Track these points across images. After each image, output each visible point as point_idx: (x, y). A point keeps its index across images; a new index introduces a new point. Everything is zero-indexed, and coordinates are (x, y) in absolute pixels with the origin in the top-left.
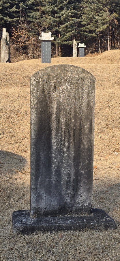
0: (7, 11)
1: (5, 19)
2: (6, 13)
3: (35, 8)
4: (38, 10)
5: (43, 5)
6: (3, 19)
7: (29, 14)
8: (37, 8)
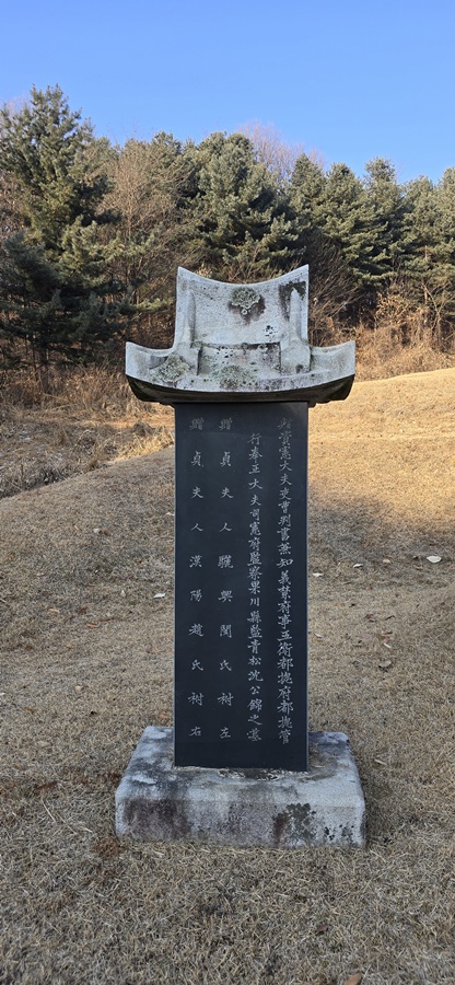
0: (368, 260)
1: (364, 276)
2: (365, 265)
3: (418, 250)
4: (422, 254)
5: (434, 244)
6: (360, 277)
7: (407, 263)
8: (421, 249)
